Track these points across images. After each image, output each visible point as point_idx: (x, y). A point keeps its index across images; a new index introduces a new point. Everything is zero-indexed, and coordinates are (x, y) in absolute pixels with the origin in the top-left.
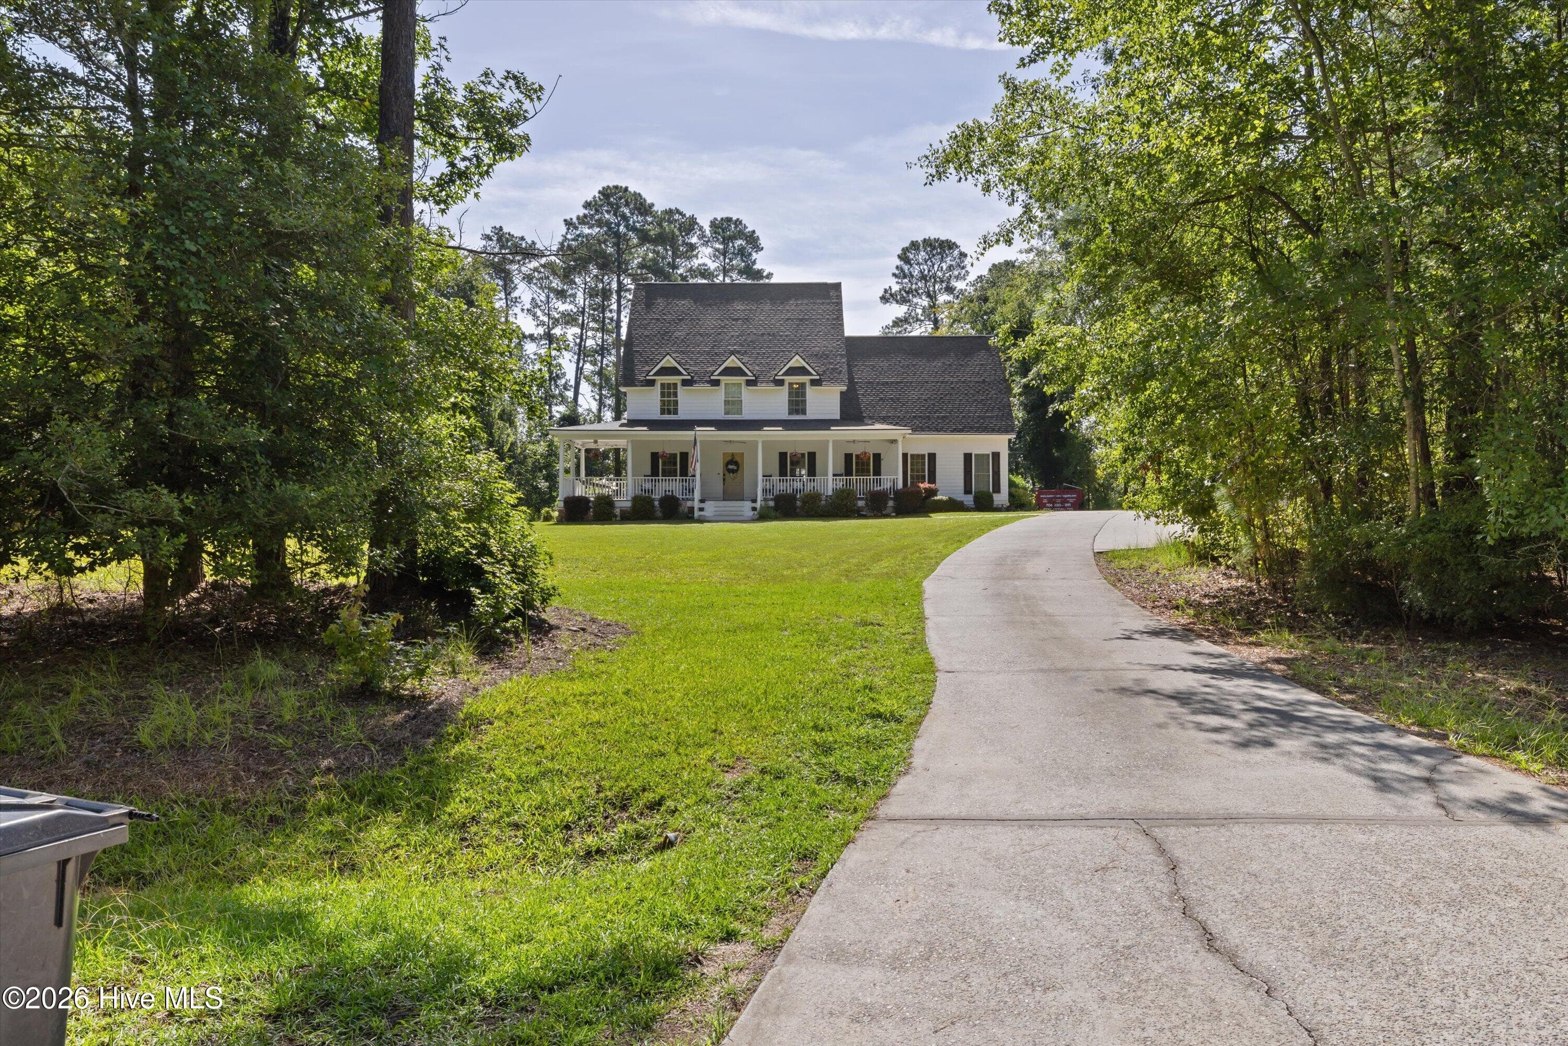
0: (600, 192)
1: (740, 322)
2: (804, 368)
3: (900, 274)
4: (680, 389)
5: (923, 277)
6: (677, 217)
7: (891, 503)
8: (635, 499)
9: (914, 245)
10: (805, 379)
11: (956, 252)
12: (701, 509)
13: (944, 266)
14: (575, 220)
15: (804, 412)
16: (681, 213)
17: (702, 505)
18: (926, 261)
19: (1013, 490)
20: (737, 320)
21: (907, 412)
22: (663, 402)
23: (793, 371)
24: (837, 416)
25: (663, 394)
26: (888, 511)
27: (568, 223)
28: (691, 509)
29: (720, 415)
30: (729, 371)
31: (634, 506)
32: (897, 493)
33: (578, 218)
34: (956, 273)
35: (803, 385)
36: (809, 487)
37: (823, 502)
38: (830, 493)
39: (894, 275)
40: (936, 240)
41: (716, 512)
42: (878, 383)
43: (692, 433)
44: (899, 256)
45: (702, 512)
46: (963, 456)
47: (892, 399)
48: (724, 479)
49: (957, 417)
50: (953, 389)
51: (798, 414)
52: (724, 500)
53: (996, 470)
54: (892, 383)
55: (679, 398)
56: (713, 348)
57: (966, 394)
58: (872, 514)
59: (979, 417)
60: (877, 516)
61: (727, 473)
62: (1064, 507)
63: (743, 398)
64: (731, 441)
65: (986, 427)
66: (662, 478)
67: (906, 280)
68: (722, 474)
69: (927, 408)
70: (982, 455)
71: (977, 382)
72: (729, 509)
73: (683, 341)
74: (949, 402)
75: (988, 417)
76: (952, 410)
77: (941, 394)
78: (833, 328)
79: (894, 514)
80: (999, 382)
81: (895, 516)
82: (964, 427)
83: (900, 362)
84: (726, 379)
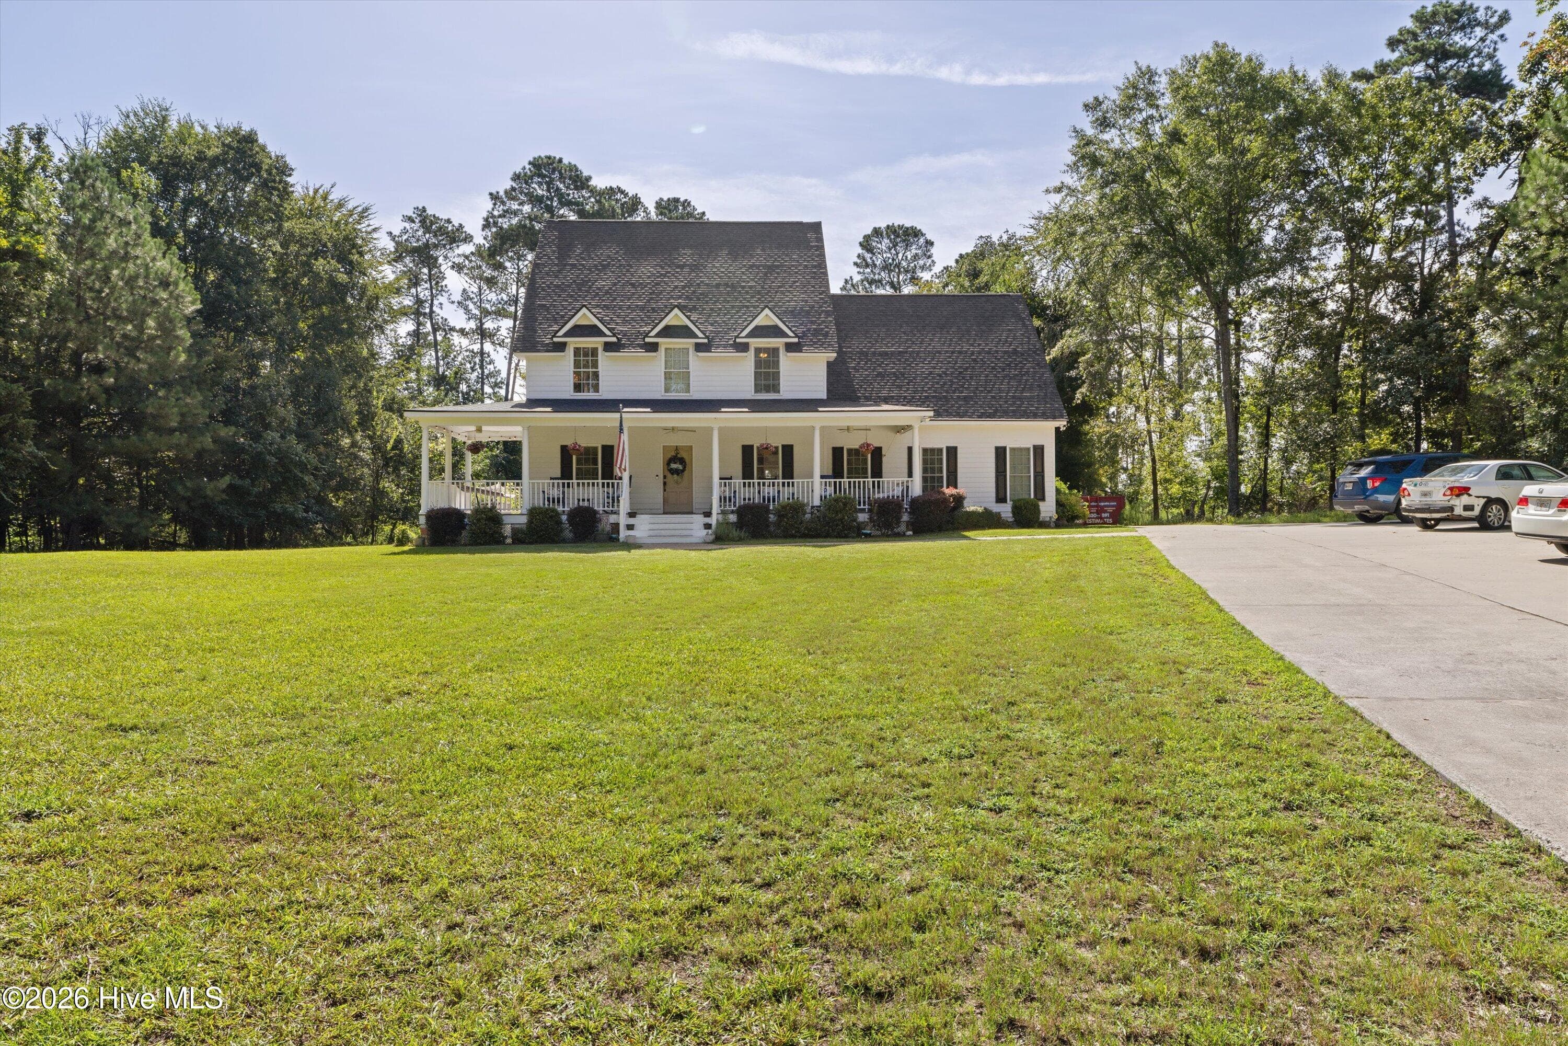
0: (530, 163)
1: (686, 270)
2: (776, 327)
3: (862, 264)
4: (602, 357)
5: (886, 267)
6: (619, 196)
7: (905, 517)
8: (533, 513)
9: (877, 232)
10: (778, 342)
11: (922, 240)
12: (630, 527)
13: (909, 255)
14: (502, 193)
15: (776, 388)
16: (622, 192)
17: (631, 521)
18: (890, 249)
19: (1061, 502)
20: (682, 267)
22: (577, 375)
23: (760, 332)
24: (823, 395)
25: (577, 364)
26: (903, 528)
27: (494, 197)
28: (616, 527)
29: (658, 393)
30: (669, 332)
31: (530, 522)
32: (914, 502)
33: (506, 192)
34: (921, 262)
35: (774, 352)
36: (786, 493)
37: (808, 516)
38: (817, 502)
39: (855, 264)
40: (900, 227)
41: (651, 533)
42: (874, 353)
43: (617, 415)
44: (861, 244)
45: (631, 533)
46: (993, 451)
47: (894, 373)
48: (665, 484)
49: (985, 397)
50: (974, 360)
51: (768, 391)
52: (664, 513)
53: (1039, 470)
54: (892, 353)
55: (600, 369)
56: (648, 301)
57: (993, 368)
58: (879, 533)
59: (1013, 397)
60: (888, 536)
61: (669, 475)
62: (1101, 518)
63: (691, 369)
64: (673, 429)
65: (1025, 412)
66: (575, 481)
67: (868, 270)
68: (661, 476)
69: (942, 386)
70: (1021, 449)
71: (1005, 352)
72: (672, 526)
73: (607, 292)
74: (971, 378)
75: (1026, 397)
76: (977, 389)
77: (960, 367)
78: (814, 278)
79: (911, 533)
80: (1034, 352)
81: (911, 536)
82: (995, 411)
83: (901, 326)
84: (667, 342)
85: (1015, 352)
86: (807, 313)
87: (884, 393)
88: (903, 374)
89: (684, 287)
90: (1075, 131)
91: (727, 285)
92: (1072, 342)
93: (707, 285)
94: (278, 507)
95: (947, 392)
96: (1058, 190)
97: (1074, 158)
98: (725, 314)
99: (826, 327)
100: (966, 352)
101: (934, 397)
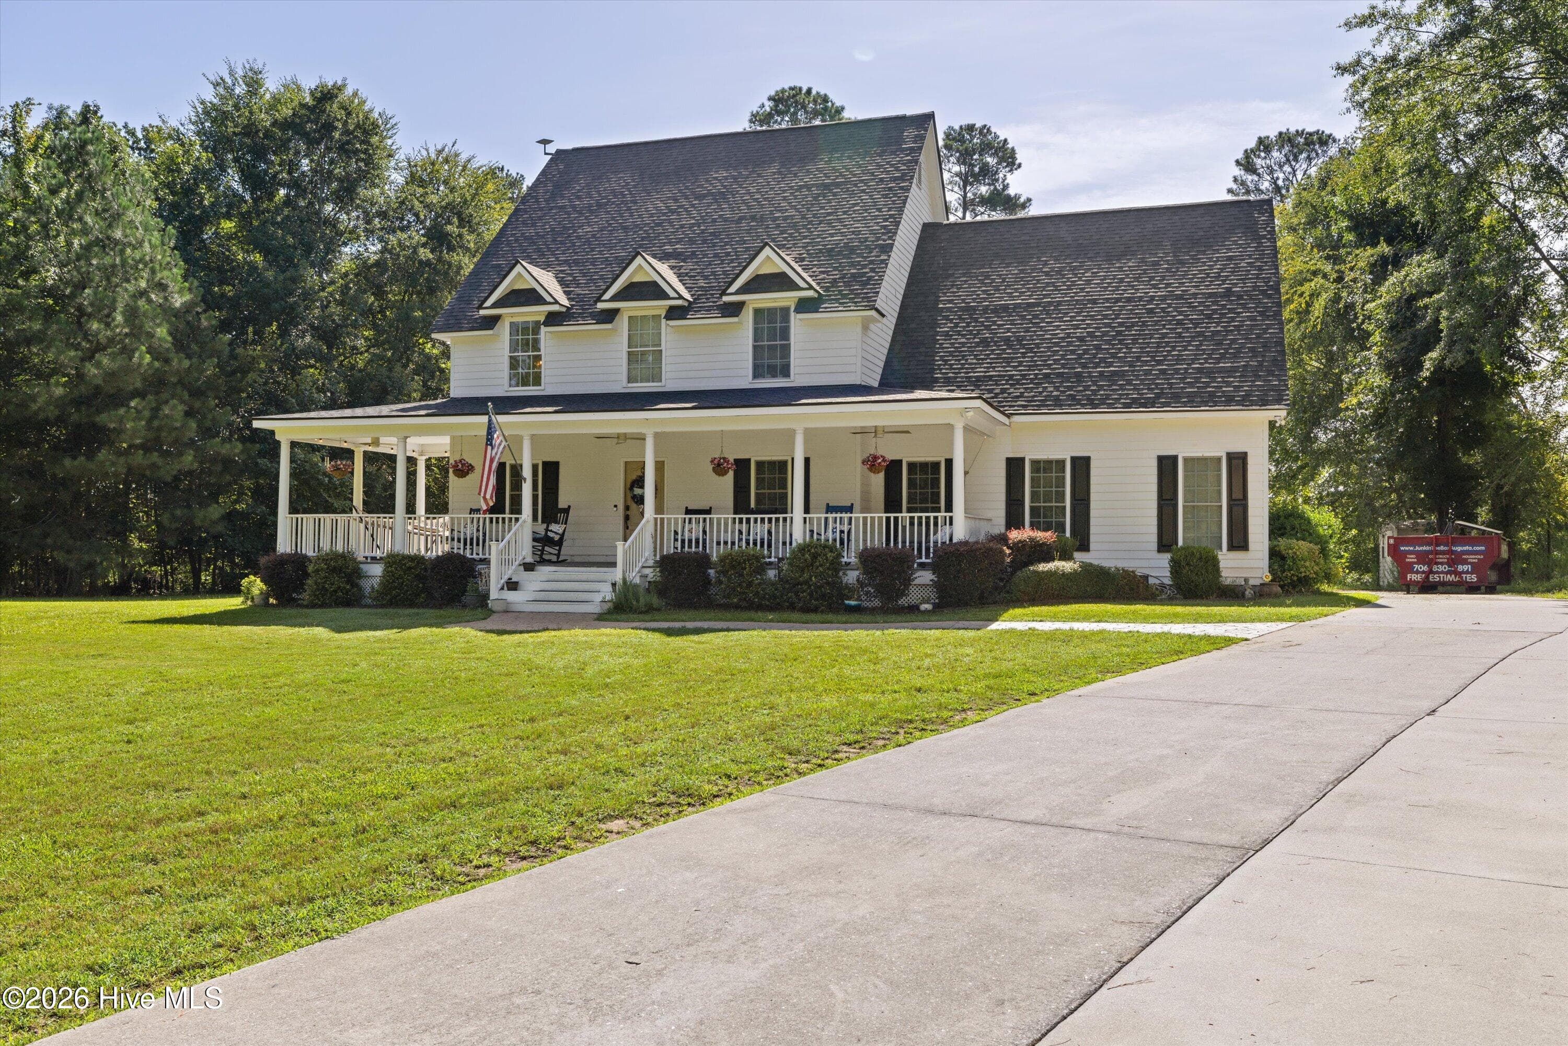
2: (783, 275)
4: (545, 333)
10: (786, 298)
12: (512, 585)
15: (784, 370)
19: (1283, 542)
20: (701, 197)
21: (1030, 368)
22: (514, 361)
23: (760, 283)
24: (858, 379)
25: (514, 347)
26: (913, 597)
29: (620, 383)
30: (633, 291)
35: (782, 313)
37: (772, 574)
40: (1299, 133)
41: (542, 596)
42: (986, 309)
44: (1238, 163)
45: (511, 596)
46: (1154, 463)
47: (1007, 340)
48: (627, 518)
49: (1147, 373)
50: (1151, 311)
51: (774, 376)
53: (1237, 495)
54: (1017, 306)
55: (542, 352)
57: (1180, 323)
58: (876, 604)
59: (1199, 370)
61: (633, 505)
62: (1456, 573)
63: (663, 347)
64: (618, 436)
65: (1212, 395)
68: (621, 507)
69: (1080, 357)
70: (1204, 460)
71: (1211, 295)
73: (587, 241)
74: (1135, 341)
75: (1222, 370)
76: (1138, 359)
77: (1121, 324)
78: (885, 196)
79: (928, 607)
80: (1264, 293)
81: (926, 612)
82: (1158, 396)
83: (1045, 264)
84: (629, 308)
85: (1228, 293)
86: (852, 250)
87: (980, 372)
88: (1020, 340)
89: (691, 226)
91: (753, 218)
92: (1417, 274)
93: (726, 220)
95: (1084, 366)
96: (1366, 21)
98: (732, 261)
99: (873, 270)
100: (1140, 299)
101: (1060, 375)
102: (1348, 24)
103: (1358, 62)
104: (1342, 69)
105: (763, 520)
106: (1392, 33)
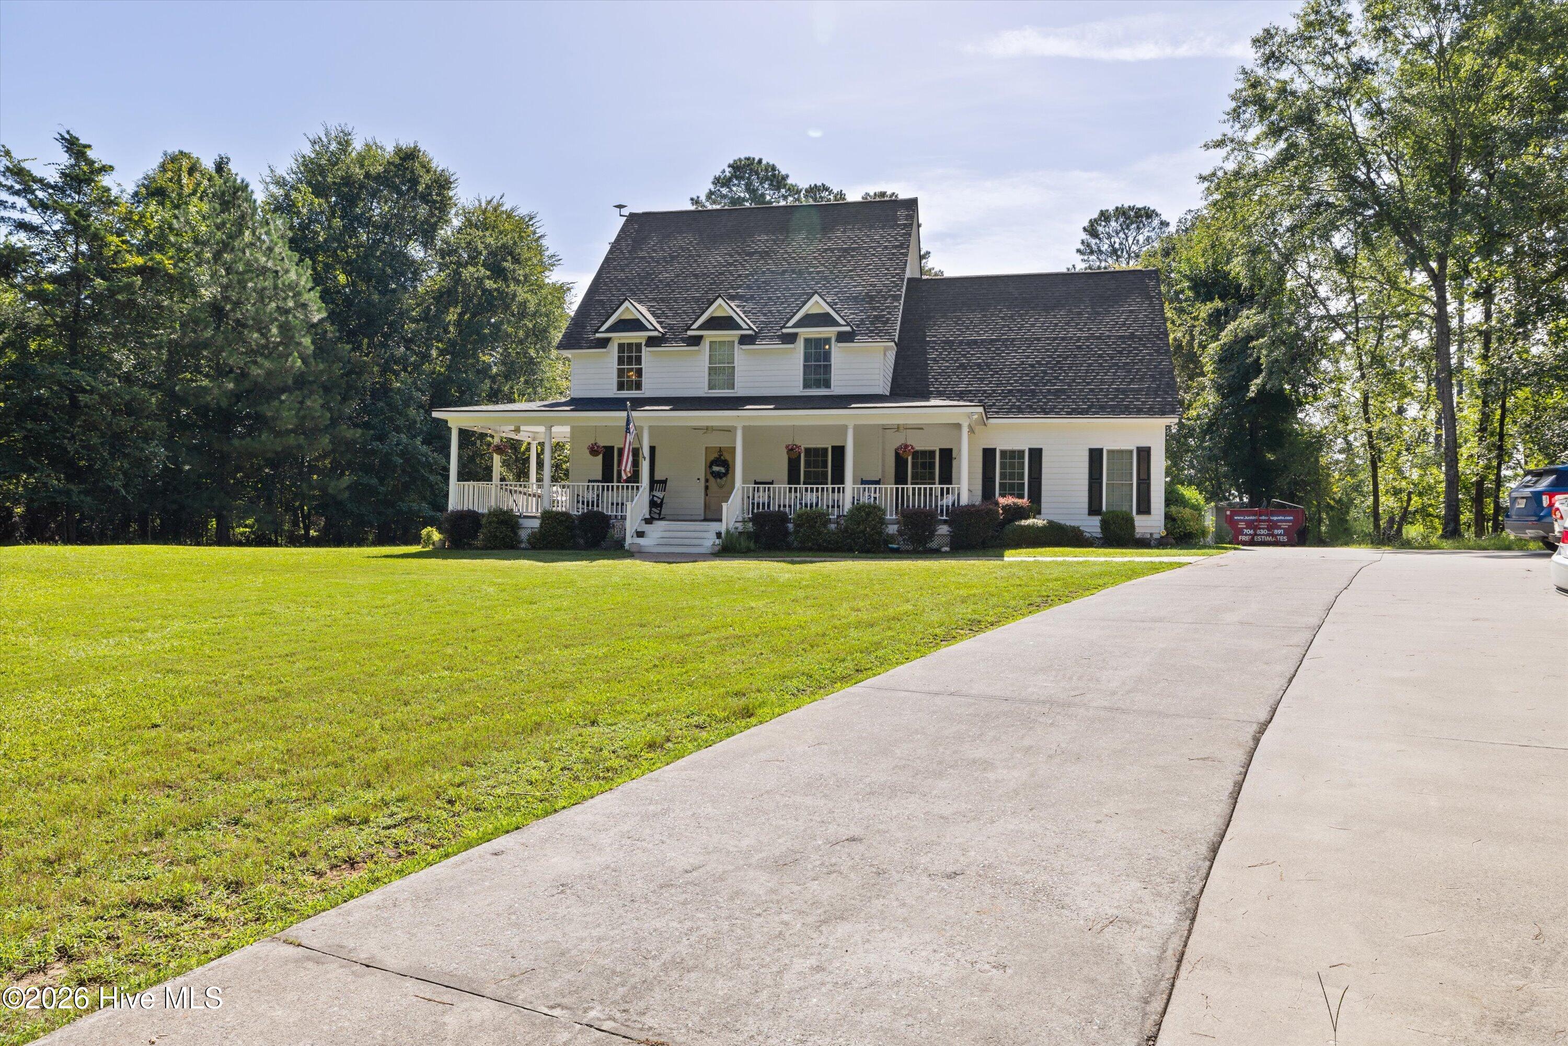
1: (756, 257)
2: (827, 315)
3: (1087, 250)
4: (646, 352)
7: (943, 529)
8: (544, 517)
9: (1104, 216)
10: (829, 332)
11: (1156, 222)
12: (640, 534)
13: (1141, 238)
15: (826, 383)
17: (645, 528)
18: (1117, 233)
19: (1173, 509)
20: (751, 254)
21: (998, 385)
22: (621, 373)
23: (810, 320)
24: (887, 387)
25: (621, 361)
26: (937, 542)
27: (695, 202)
29: (700, 390)
30: (716, 323)
31: (541, 526)
32: (961, 511)
33: (706, 194)
35: (825, 341)
37: (833, 526)
38: (841, 513)
39: (1079, 251)
40: (1131, 208)
41: (664, 541)
42: (961, 342)
43: (624, 414)
44: (1085, 229)
46: (1087, 454)
47: (979, 365)
48: (707, 488)
49: (1081, 390)
50: (1079, 347)
51: (818, 386)
52: (705, 520)
53: (1143, 476)
54: (983, 341)
55: (643, 366)
56: (706, 292)
57: (1100, 356)
58: (911, 548)
59: (1117, 390)
60: (919, 552)
61: (712, 479)
62: (1273, 535)
63: (736, 364)
64: (707, 428)
65: (1127, 407)
66: (615, 484)
67: (1093, 257)
68: (703, 480)
69: (1032, 378)
70: (1121, 452)
71: (1120, 337)
72: (684, 534)
73: (668, 285)
74: (1070, 368)
75: (1133, 390)
76: (1074, 381)
77: (1059, 356)
78: (891, 259)
79: (947, 549)
80: (1157, 336)
81: (946, 552)
82: (1090, 407)
83: (1000, 311)
84: (710, 335)
85: (1132, 336)
86: (872, 298)
87: (962, 387)
88: (988, 365)
89: (747, 276)
90: (1244, 72)
91: (793, 271)
92: (1246, 324)
93: (773, 272)
94: (404, 506)
95: (1036, 384)
96: (1220, 144)
97: (1233, 104)
98: (783, 303)
99: (889, 313)
100: (1071, 338)
101: (1019, 391)
102: (1206, 146)
103: (1214, 174)
104: (1203, 178)
105: (812, 489)
106: (1236, 153)
